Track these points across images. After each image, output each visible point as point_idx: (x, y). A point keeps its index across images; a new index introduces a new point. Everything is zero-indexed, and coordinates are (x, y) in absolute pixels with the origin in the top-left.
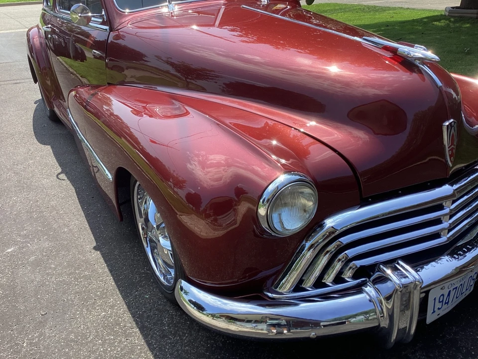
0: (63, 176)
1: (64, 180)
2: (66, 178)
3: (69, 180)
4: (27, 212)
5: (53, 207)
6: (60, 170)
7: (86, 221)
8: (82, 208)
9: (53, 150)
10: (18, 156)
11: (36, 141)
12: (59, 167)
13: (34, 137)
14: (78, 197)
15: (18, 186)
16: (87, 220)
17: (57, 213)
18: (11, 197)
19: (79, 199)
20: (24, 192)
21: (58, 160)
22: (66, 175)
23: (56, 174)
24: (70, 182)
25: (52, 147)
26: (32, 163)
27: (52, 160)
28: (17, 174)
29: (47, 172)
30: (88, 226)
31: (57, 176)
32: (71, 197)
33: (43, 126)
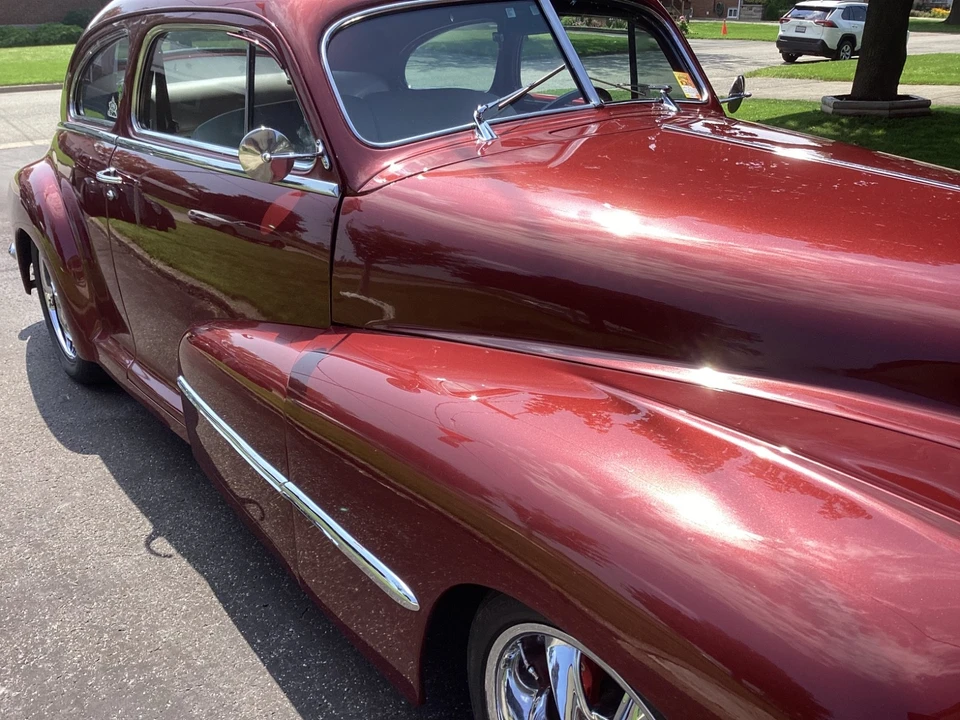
0: (162, 544)
1: (170, 556)
2: (173, 551)
3: (184, 555)
4: (104, 670)
5: (168, 645)
6: (148, 528)
7: (276, 686)
8: (251, 643)
9: (109, 469)
10: (23, 490)
11: (55, 443)
12: (143, 519)
13: (48, 431)
14: (226, 609)
15: (53, 587)
16: (278, 682)
17: (188, 666)
18: (44, 624)
19: (231, 614)
20: (74, 602)
21: (134, 498)
22: (170, 541)
23: (144, 538)
24: (189, 561)
25: (105, 459)
26: (67, 509)
27: (116, 498)
28: (38, 546)
29: (115, 535)
30: (288, 704)
31: (148, 544)
32: (208, 609)
33: (60, 399)
